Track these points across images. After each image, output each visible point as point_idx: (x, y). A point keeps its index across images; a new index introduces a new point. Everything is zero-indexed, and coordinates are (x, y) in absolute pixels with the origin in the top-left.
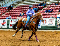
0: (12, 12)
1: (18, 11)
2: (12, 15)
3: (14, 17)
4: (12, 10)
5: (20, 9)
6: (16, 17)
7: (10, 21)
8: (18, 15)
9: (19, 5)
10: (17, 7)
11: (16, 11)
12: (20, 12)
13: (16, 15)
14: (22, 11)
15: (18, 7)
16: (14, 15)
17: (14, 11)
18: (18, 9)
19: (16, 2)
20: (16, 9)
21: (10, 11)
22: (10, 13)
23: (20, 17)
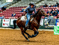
0: (5, 12)
1: (11, 12)
2: (5, 15)
3: (7, 17)
4: (5, 11)
5: (12, 10)
6: (8, 17)
7: (3, 20)
8: (10, 15)
9: (11, 6)
10: (9, 8)
11: (9, 12)
12: (12, 13)
13: (9, 15)
14: (14, 12)
15: (11, 8)
16: (7, 15)
17: (7, 12)
18: (11, 10)
19: (9, 4)
20: (9, 10)
21: (4, 11)
22: (3, 13)
23: (12, 17)
